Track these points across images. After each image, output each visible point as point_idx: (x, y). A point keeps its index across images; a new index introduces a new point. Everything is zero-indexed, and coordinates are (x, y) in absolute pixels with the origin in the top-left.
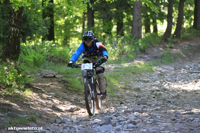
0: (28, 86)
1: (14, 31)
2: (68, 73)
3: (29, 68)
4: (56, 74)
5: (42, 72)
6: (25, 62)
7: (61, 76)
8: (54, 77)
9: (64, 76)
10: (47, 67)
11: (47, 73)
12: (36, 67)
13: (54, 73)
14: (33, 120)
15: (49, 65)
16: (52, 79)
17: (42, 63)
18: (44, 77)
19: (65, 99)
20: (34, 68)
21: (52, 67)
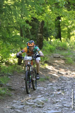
0: (46, 62)
1: (40, 35)
2: (66, 55)
3: (48, 53)
4: (61, 56)
5: (53, 55)
6: (45, 50)
7: (63, 57)
8: (59, 57)
9: (64, 57)
10: (57, 52)
11: (56, 56)
12: (51, 53)
13: (60, 55)
14: (48, 79)
15: (57, 51)
16: (58, 59)
17: (54, 50)
18: (54, 57)
19: (64, 68)
20: (50, 53)
21: (59, 52)
